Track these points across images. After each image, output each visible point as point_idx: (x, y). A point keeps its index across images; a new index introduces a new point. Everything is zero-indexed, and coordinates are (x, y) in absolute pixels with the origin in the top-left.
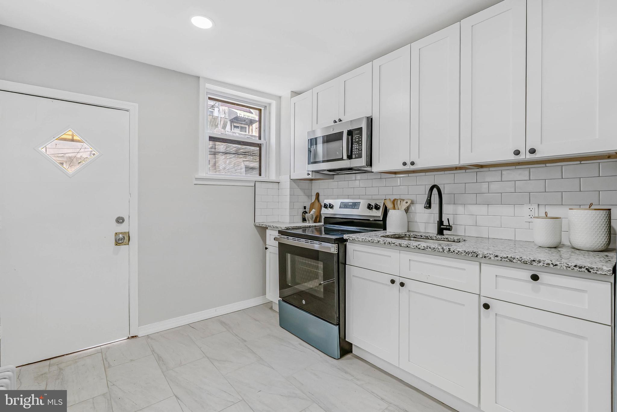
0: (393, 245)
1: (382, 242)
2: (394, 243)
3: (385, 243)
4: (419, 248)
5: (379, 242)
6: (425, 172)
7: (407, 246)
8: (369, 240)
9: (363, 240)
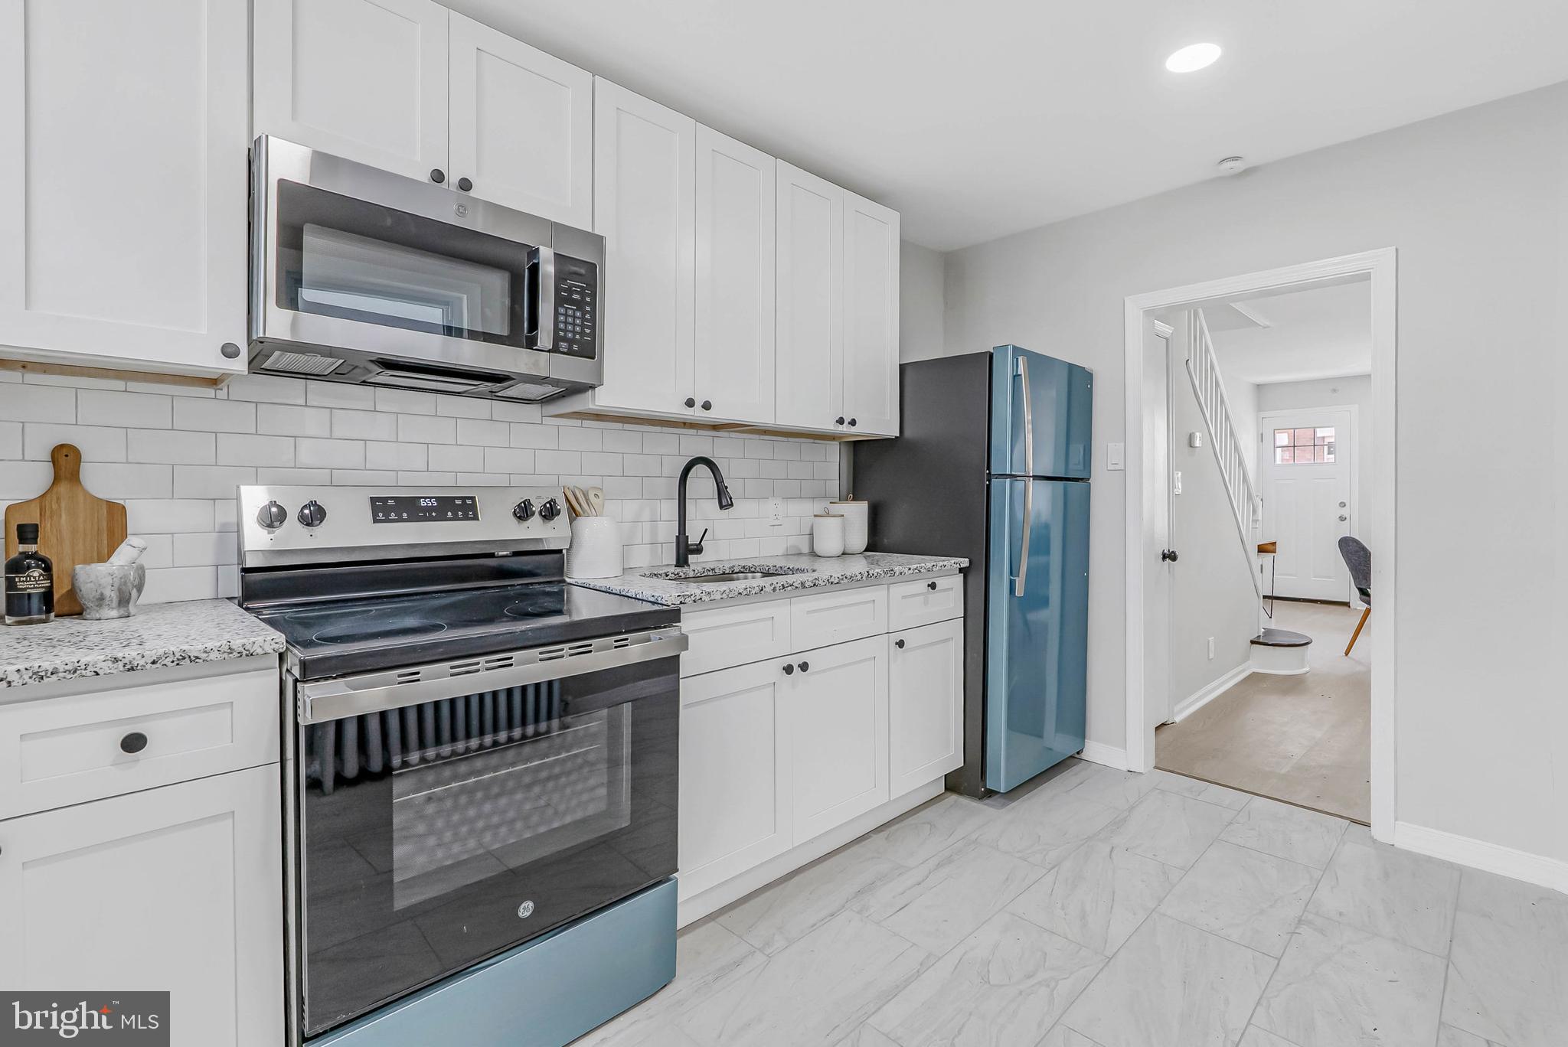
0: (789, 588)
1: (769, 589)
2: (792, 585)
3: (774, 590)
4: (832, 583)
5: (762, 590)
6: (623, 423)
7: (815, 585)
8: (740, 591)
9: (724, 596)
